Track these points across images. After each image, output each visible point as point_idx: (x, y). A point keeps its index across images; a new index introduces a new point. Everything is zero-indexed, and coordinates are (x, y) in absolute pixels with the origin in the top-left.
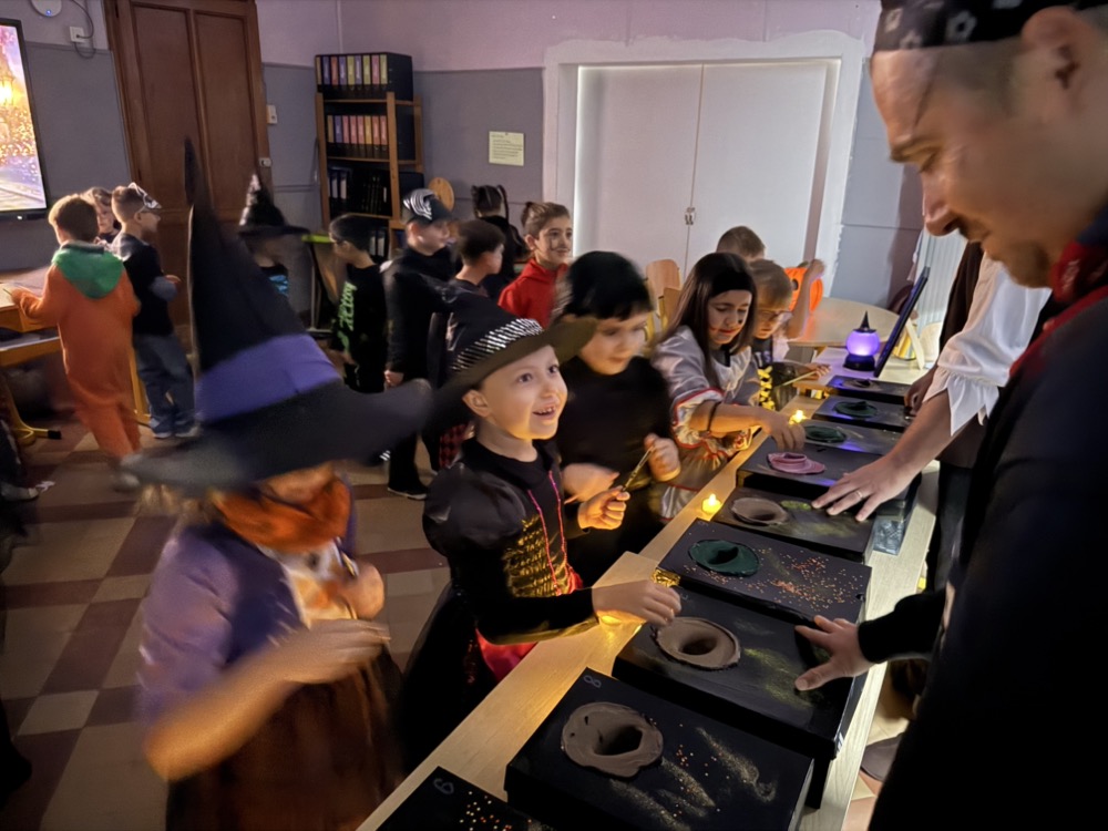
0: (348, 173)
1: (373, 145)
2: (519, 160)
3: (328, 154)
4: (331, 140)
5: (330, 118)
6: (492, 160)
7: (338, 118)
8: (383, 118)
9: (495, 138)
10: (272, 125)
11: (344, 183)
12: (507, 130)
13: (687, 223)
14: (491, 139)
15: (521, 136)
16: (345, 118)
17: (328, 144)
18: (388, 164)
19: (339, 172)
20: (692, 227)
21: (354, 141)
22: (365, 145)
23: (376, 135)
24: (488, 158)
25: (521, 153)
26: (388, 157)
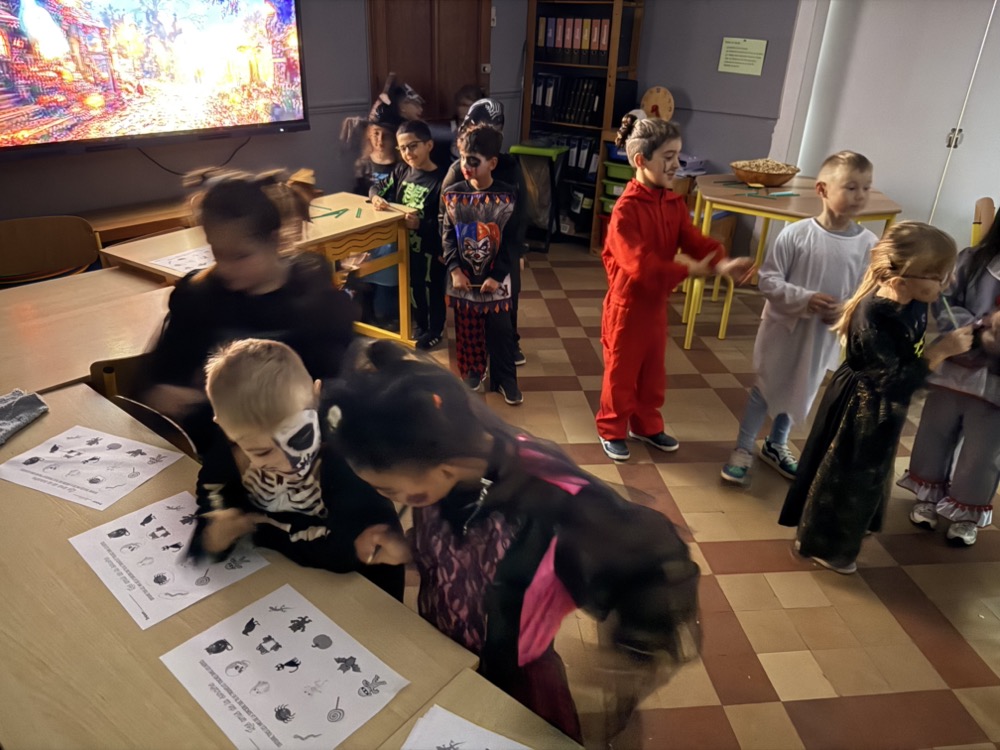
0: (557, 80)
1: (590, 50)
2: (756, 70)
3: (536, 59)
4: (541, 43)
5: (543, 20)
6: (723, 68)
7: (552, 20)
8: (606, 22)
10: (493, 28)
11: (551, 91)
12: (747, 36)
15: (763, 43)
16: (560, 21)
17: (537, 47)
18: (606, 71)
19: (547, 78)
21: (568, 45)
22: (581, 50)
23: (595, 40)
24: (717, 66)
25: (760, 62)
26: (608, 64)
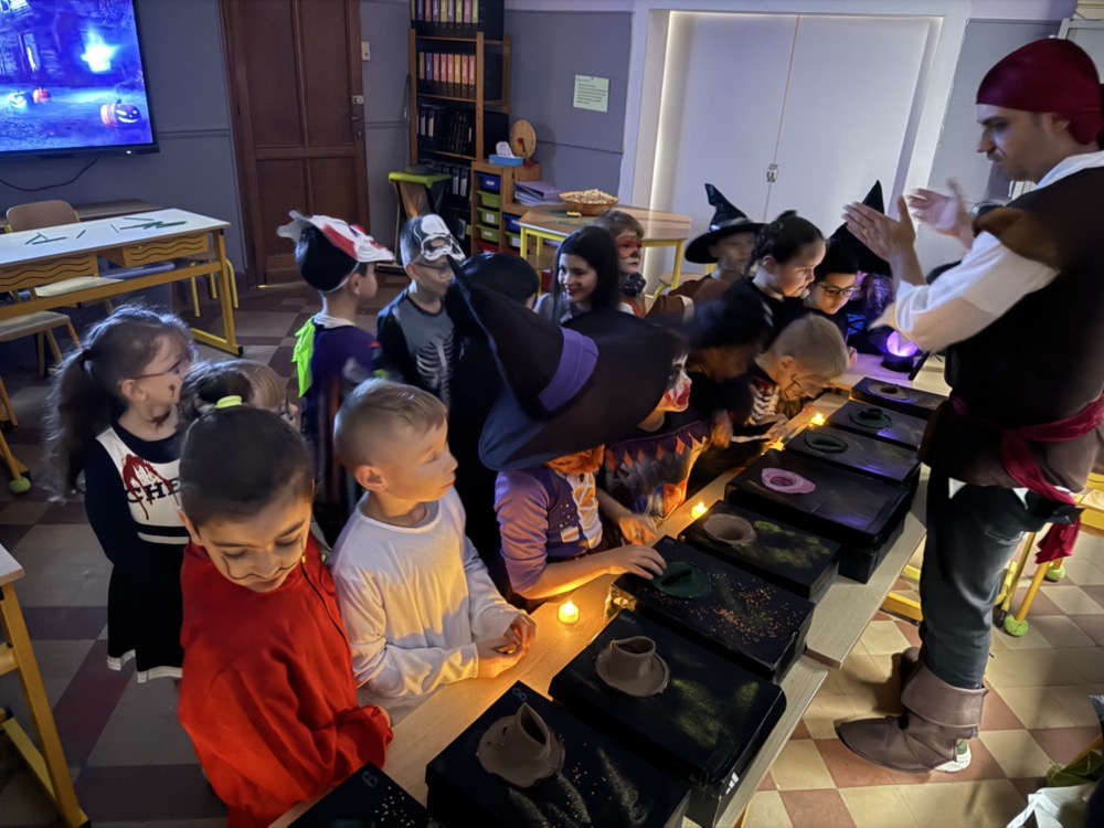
0: (436, 111)
1: (461, 84)
2: (602, 106)
3: (418, 92)
4: (422, 77)
5: (422, 54)
7: (429, 55)
8: (472, 58)
9: (580, 81)
10: (365, 61)
11: (432, 121)
12: (593, 75)
13: (769, 180)
14: (577, 83)
15: (606, 81)
16: (436, 56)
17: (418, 79)
18: (474, 104)
19: (428, 109)
20: (773, 184)
21: (443, 79)
22: (454, 83)
23: (465, 74)
24: (572, 102)
25: (605, 99)
26: (475, 98)
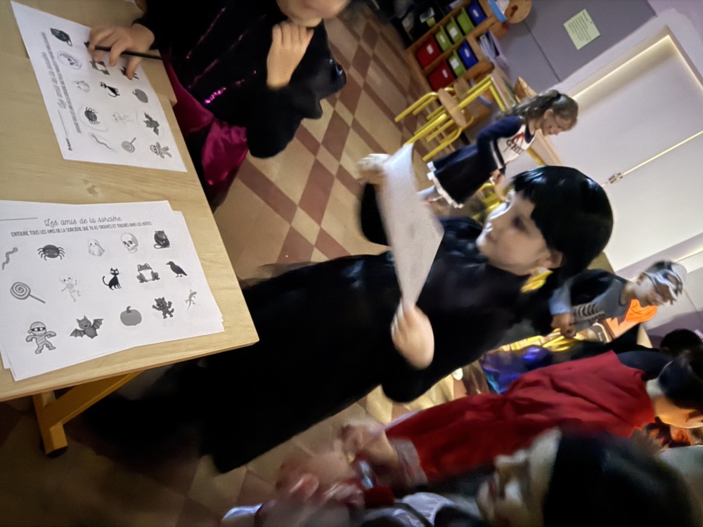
2: (579, 44)
6: (566, 25)
9: (584, 15)
13: (610, 179)
14: (581, 14)
15: (598, 34)
20: (609, 183)
24: (565, 21)
25: (585, 43)
